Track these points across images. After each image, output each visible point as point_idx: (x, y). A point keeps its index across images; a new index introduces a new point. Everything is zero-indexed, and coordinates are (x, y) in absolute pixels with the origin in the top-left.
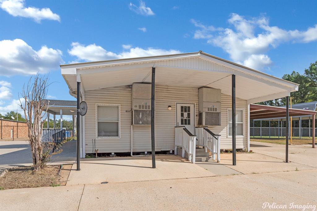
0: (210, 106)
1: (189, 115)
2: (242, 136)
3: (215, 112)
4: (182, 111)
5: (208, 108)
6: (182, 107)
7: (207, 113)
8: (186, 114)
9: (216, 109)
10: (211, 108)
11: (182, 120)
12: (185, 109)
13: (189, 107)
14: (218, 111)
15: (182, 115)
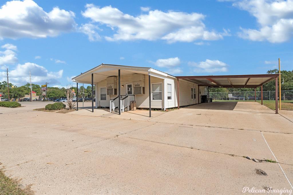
0: (136, 84)
1: (131, 89)
2: (161, 100)
3: (138, 86)
4: (128, 87)
5: (135, 85)
6: (128, 85)
7: (135, 87)
8: (130, 89)
9: (139, 85)
10: (137, 85)
11: (128, 92)
12: (130, 86)
13: (131, 85)
14: (140, 86)
15: (128, 89)
